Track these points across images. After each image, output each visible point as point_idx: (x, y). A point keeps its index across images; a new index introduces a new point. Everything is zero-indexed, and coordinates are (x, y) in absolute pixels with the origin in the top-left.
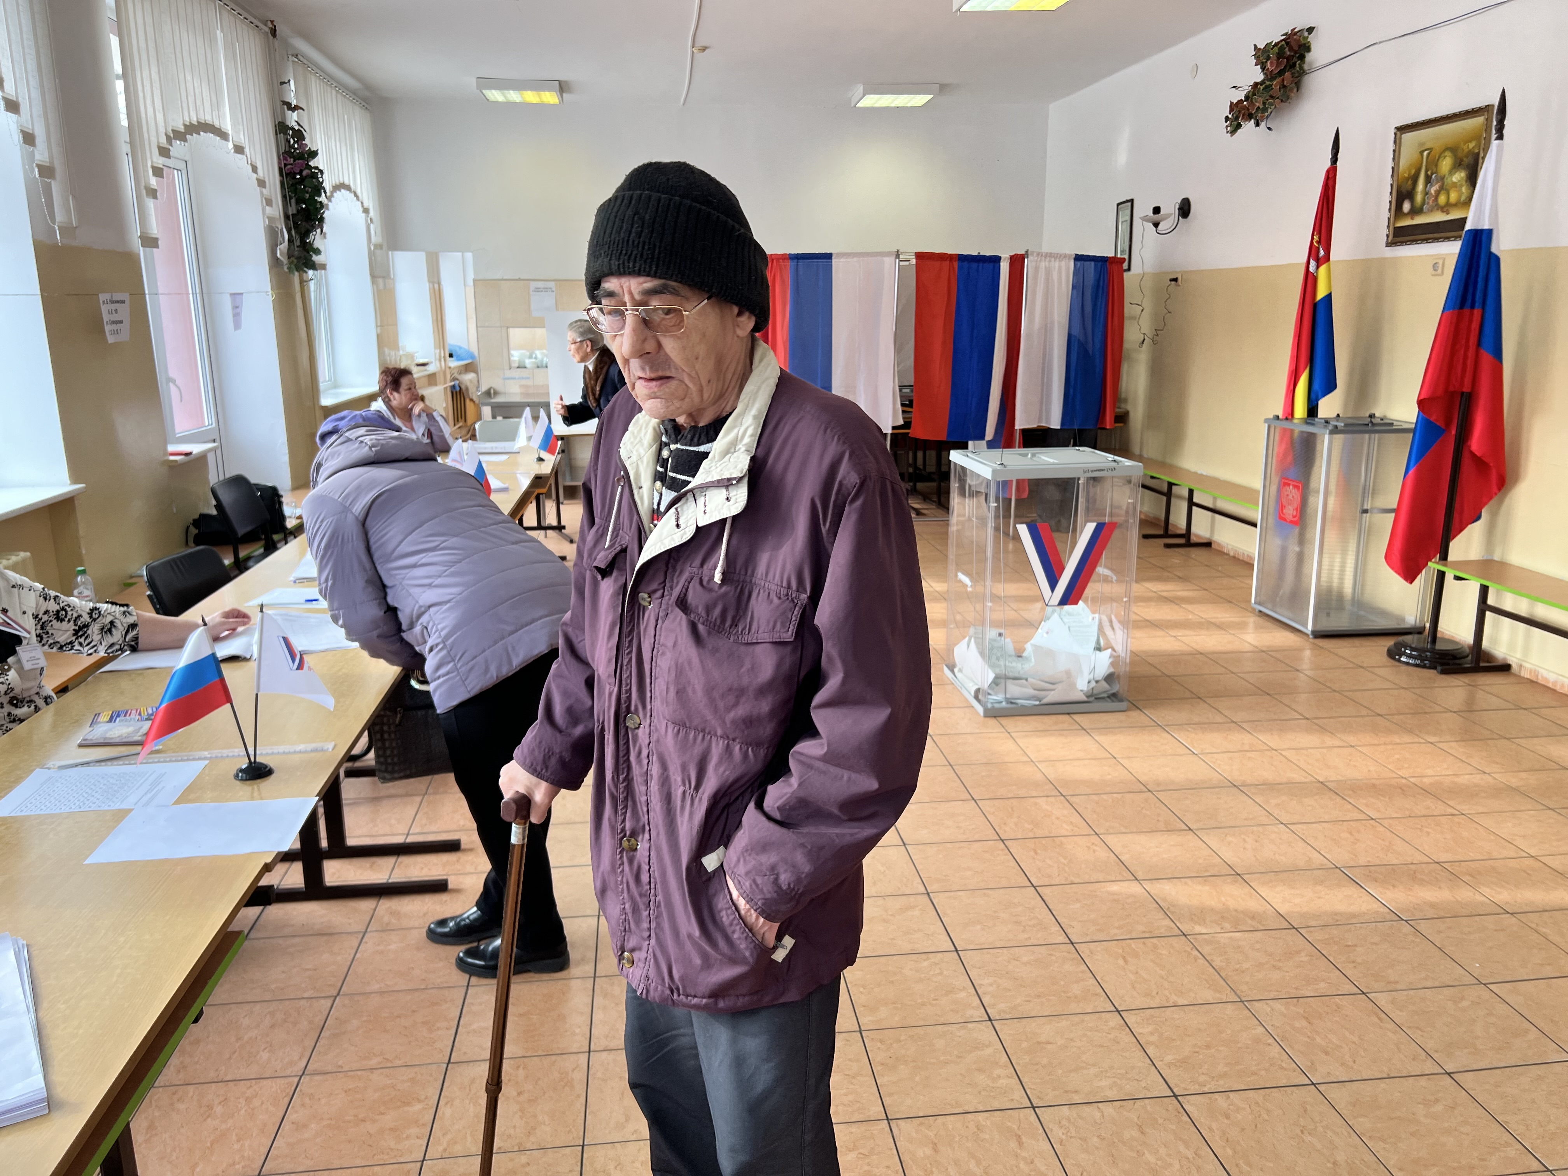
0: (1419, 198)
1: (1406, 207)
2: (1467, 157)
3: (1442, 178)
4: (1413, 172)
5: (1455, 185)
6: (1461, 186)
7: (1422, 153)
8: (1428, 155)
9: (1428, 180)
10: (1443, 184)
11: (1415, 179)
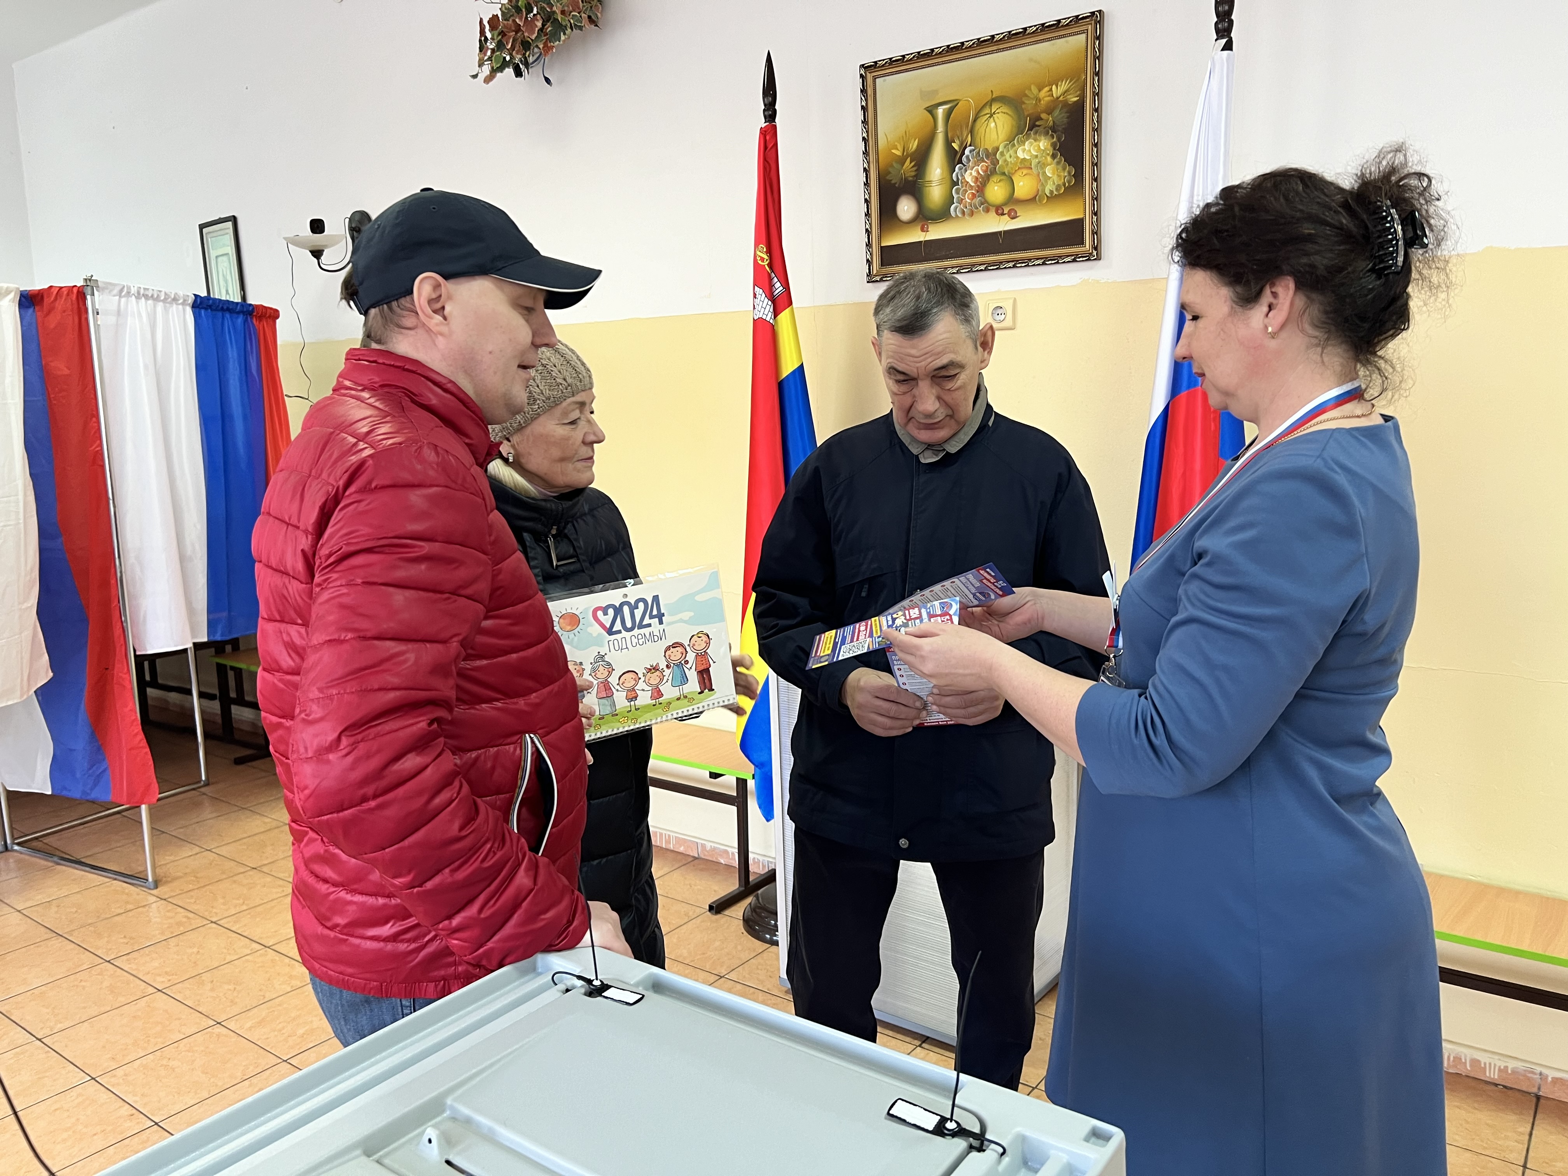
0: (935, 193)
1: (906, 208)
2: (1049, 112)
3: (991, 155)
4: (914, 145)
5: (1025, 165)
6: (1042, 165)
7: (931, 110)
8: (948, 115)
9: (954, 158)
10: (995, 162)
11: (921, 158)
